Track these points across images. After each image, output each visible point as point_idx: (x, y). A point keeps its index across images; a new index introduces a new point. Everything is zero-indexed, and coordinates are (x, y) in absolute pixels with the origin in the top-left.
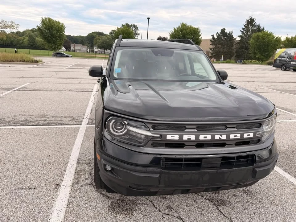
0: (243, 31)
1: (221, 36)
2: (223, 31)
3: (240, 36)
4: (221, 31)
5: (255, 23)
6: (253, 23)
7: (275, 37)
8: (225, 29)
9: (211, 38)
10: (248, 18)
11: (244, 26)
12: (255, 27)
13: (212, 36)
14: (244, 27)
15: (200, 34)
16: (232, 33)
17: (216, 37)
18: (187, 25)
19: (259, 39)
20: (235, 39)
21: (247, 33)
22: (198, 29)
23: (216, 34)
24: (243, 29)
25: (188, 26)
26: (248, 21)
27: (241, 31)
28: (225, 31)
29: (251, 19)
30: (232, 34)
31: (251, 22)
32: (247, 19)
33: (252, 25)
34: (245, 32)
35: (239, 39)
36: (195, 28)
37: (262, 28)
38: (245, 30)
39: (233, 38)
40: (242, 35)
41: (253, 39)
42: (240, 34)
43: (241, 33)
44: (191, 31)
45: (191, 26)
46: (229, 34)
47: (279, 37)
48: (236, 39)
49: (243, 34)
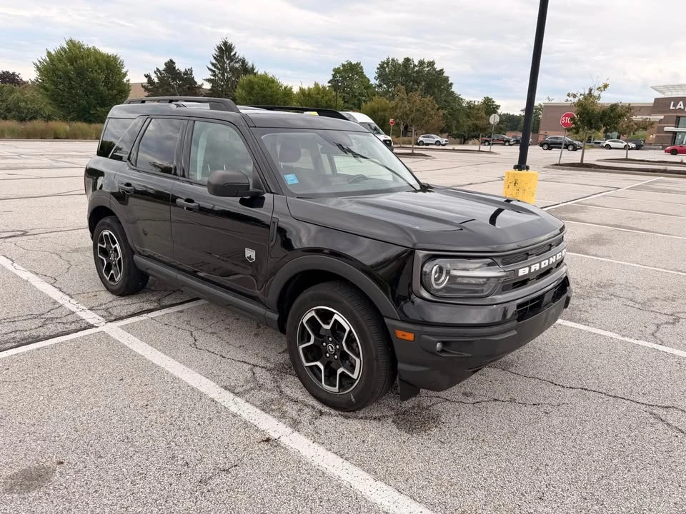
0: (213, 68)
1: (169, 77)
2: (170, 65)
3: (209, 80)
4: (165, 67)
5: (235, 54)
6: (232, 54)
7: (281, 86)
8: (174, 63)
9: (145, 80)
10: (219, 42)
11: (215, 58)
12: (237, 62)
13: (146, 76)
14: (214, 61)
15: (124, 71)
16: (192, 71)
17: (156, 80)
18: (86, 47)
19: (254, 88)
20: (200, 87)
21: (223, 75)
22: (115, 58)
23: (155, 72)
24: (213, 64)
25: (89, 49)
26: (220, 48)
27: (209, 69)
28: (175, 68)
29: (225, 44)
30: (191, 74)
31: (225, 51)
32: (218, 45)
33: (232, 59)
34: (217, 72)
35: (207, 86)
36: (108, 57)
37: (250, 65)
38: (218, 68)
39: (196, 83)
40: (212, 78)
41: (243, 88)
42: (209, 75)
43: (210, 73)
44: (97, 61)
45: (95, 50)
46: (186, 73)
47: (289, 86)
48: (204, 87)
49: (215, 76)
